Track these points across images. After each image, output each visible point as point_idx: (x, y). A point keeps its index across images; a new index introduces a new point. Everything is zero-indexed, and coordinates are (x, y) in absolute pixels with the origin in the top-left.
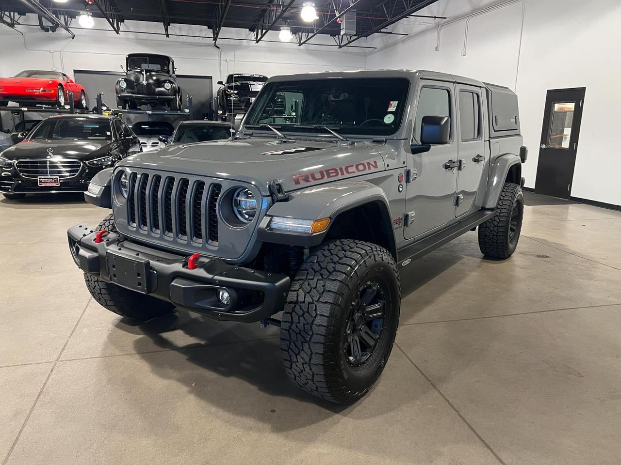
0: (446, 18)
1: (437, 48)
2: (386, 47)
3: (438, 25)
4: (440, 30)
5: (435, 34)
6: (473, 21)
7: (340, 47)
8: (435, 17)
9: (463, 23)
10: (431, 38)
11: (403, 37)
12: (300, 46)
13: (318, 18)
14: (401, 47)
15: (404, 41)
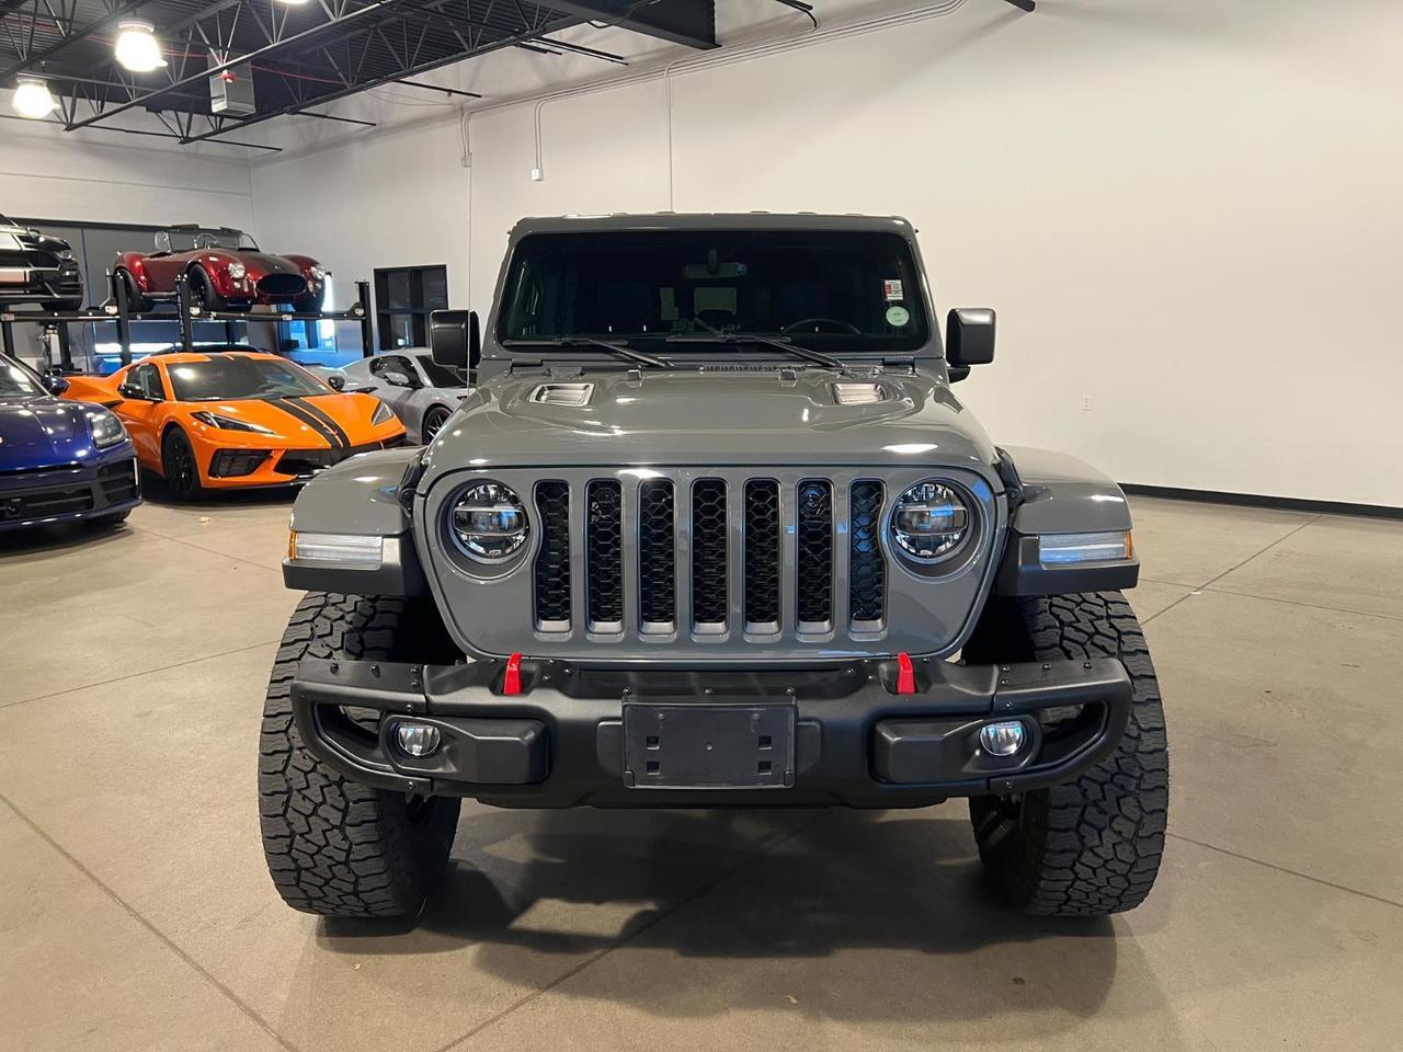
0: (479, 96)
1: (464, 159)
2: (311, 149)
3: (461, 110)
4: (468, 119)
5: (454, 129)
6: (549, 108)
7: (186, 140)
8: (450, 91)
9: (526, 111)
10: (446, 137)
11: (363, 129)
12: (68, 129)
13: (165, 64)
14: (357, 152)
15: (364, 139)
